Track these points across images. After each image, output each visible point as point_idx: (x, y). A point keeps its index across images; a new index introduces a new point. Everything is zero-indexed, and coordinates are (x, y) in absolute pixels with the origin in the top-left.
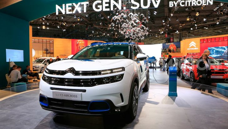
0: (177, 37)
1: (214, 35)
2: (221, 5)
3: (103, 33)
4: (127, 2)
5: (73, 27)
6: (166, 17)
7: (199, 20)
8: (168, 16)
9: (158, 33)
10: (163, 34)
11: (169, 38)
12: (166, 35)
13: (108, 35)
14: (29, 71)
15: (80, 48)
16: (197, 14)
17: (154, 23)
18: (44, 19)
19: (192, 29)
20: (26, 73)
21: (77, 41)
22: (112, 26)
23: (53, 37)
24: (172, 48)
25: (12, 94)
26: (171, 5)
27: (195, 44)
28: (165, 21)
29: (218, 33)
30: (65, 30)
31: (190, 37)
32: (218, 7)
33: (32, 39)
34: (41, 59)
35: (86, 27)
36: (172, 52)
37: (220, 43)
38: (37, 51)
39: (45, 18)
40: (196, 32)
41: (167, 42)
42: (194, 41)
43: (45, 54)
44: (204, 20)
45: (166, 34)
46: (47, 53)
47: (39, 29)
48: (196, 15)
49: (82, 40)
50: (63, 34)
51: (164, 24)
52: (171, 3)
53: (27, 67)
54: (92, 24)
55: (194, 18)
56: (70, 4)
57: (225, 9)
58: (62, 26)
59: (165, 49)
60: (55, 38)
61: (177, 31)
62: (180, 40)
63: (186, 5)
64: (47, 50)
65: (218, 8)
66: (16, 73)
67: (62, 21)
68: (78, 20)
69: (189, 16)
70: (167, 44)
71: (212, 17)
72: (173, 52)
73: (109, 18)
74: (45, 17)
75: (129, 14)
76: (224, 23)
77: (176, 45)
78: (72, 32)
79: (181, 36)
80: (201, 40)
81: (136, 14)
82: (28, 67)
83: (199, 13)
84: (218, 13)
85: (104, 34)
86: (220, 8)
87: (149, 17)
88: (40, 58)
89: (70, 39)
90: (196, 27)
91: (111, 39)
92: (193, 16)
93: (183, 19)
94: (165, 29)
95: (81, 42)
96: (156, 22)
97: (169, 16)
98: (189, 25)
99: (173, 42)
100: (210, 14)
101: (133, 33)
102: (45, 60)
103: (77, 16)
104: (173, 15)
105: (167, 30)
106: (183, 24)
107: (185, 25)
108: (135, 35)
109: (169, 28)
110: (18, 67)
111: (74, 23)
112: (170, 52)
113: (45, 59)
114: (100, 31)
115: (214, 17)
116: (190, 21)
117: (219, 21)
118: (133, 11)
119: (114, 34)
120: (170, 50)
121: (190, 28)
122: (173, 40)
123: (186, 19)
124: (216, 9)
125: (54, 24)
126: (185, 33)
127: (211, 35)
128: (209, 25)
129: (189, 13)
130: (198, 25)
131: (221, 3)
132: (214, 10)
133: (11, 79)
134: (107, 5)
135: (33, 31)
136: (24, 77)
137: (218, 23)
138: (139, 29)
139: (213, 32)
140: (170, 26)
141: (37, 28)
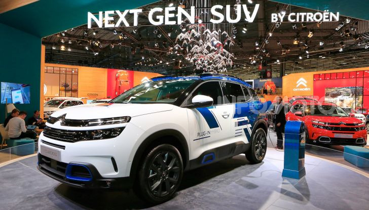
0: (277, 71)
1: (335, 69)
2: (346, 21)
3: (160, 60)
4: (202, 12)
5: (110, 49)
6: (261, 37)
7: (312, 44)
8: (263, 36)
9: (248, 63)
10: (254, 65)
11: (264, 70)
12: (261, 66)
13: (167, 63)
14: (38, 120)
15: (121, 84)
16: (310, 34)
17: (242, 47)
18: (64, 35)
19: (300, 58)
20: (34, 123)
21: (117, 73)
22: (174, 50)
23: (77, 65)
24: (269, 88)
25: (12, 158)
26: (274, 19)
27: (306, 82)
28: (260, 44)
29: (341, 65)
30: (97, 54)
31: (297, 70)
32: (342, 24)
33: (45, 67)
34: (57, 100)
35: (132, 50)
36: (269, 94)
37: (344, 82)
38: (50, 87)
39: (65, 33)
40: (307, 62)
41: (261, 78)
42: (304, 78)
43: (63, 93)
44: (321, 44)
45: (260, 64)
46: (66, 91)
47: (54, 50)
48: (309, 36)
49: (125, 71)
50: (93, 60)
51: (258, 48)
52: (274, 16)
53: (35, 112)
54: (142, 45)
55: (304, 40)
56: (112, 12)
57: (352, 29)
58: (93, 46)
59: (258, 89)
60: (80, 65)
61: (278, 61)
62: (282, 75)
63: (298, 20)
64: (66, 86)
65: (342, 26)
66: (18, 123)
67: (94, 39)
68: (120, 37)
69: (297, 37)
70: (260, 81)
71: (332, 39)
72: (271, 93)
73: (170, 36)
74: (66, 31)
75: (205, 32)
76: (351, 50)
77: (275, 83)
78: (108, 57)
79: (284, 69)
80: (315, 76)
81: (215, 32)
82: (37, 113)
83: (313, 33)
84: (343, 35)
85: (161, 62)
86: (345, 26)
87: (234, 38)
88: (54, 99)
89: (104, 68)
90: (307, 54)
91: (172, 70)
92: (303, 37)
93: (287, 42)
94: (259, 57)
95: (122, 74)
96: (244, 45)
97: (266, 36)
98: (297, 51)
99: (271, 77)
100: (330, 36)
101: (208, 61)
102: (63, 103)
103: (119, 32)
104: (272, 35)
105: (262, 58)
106: (287, 49)
107: (289, 52)
108: (213, 65)
109: (265, 55)
110: (21, 113)
111: (113, 42)
112: (266, 94)
113: (63, 101)
114: (154, 56)
115: (337, 41)
116: (298, 45)
117: (342, 47)
118: (211, 27)
119: (177, 63)
120: (266, 90)
121: (298, 56)
122: (271, 74)
123: (293, 42)
124: (339, 28)
125: (79, 44)
126: (289, 64)
127: (330, 68)
128: (328, 53)
129: (298, 33)
130: (311, 52)
131: (346, 18)
132: (336, 29)
133: (9, 133)
134: (172, 15)
135: (46, 53)
136: (32, 130)
137: (341, 50)
138: (219, 55)
139: (334, 63)
140: (267, 52)
141: (52, 49)
